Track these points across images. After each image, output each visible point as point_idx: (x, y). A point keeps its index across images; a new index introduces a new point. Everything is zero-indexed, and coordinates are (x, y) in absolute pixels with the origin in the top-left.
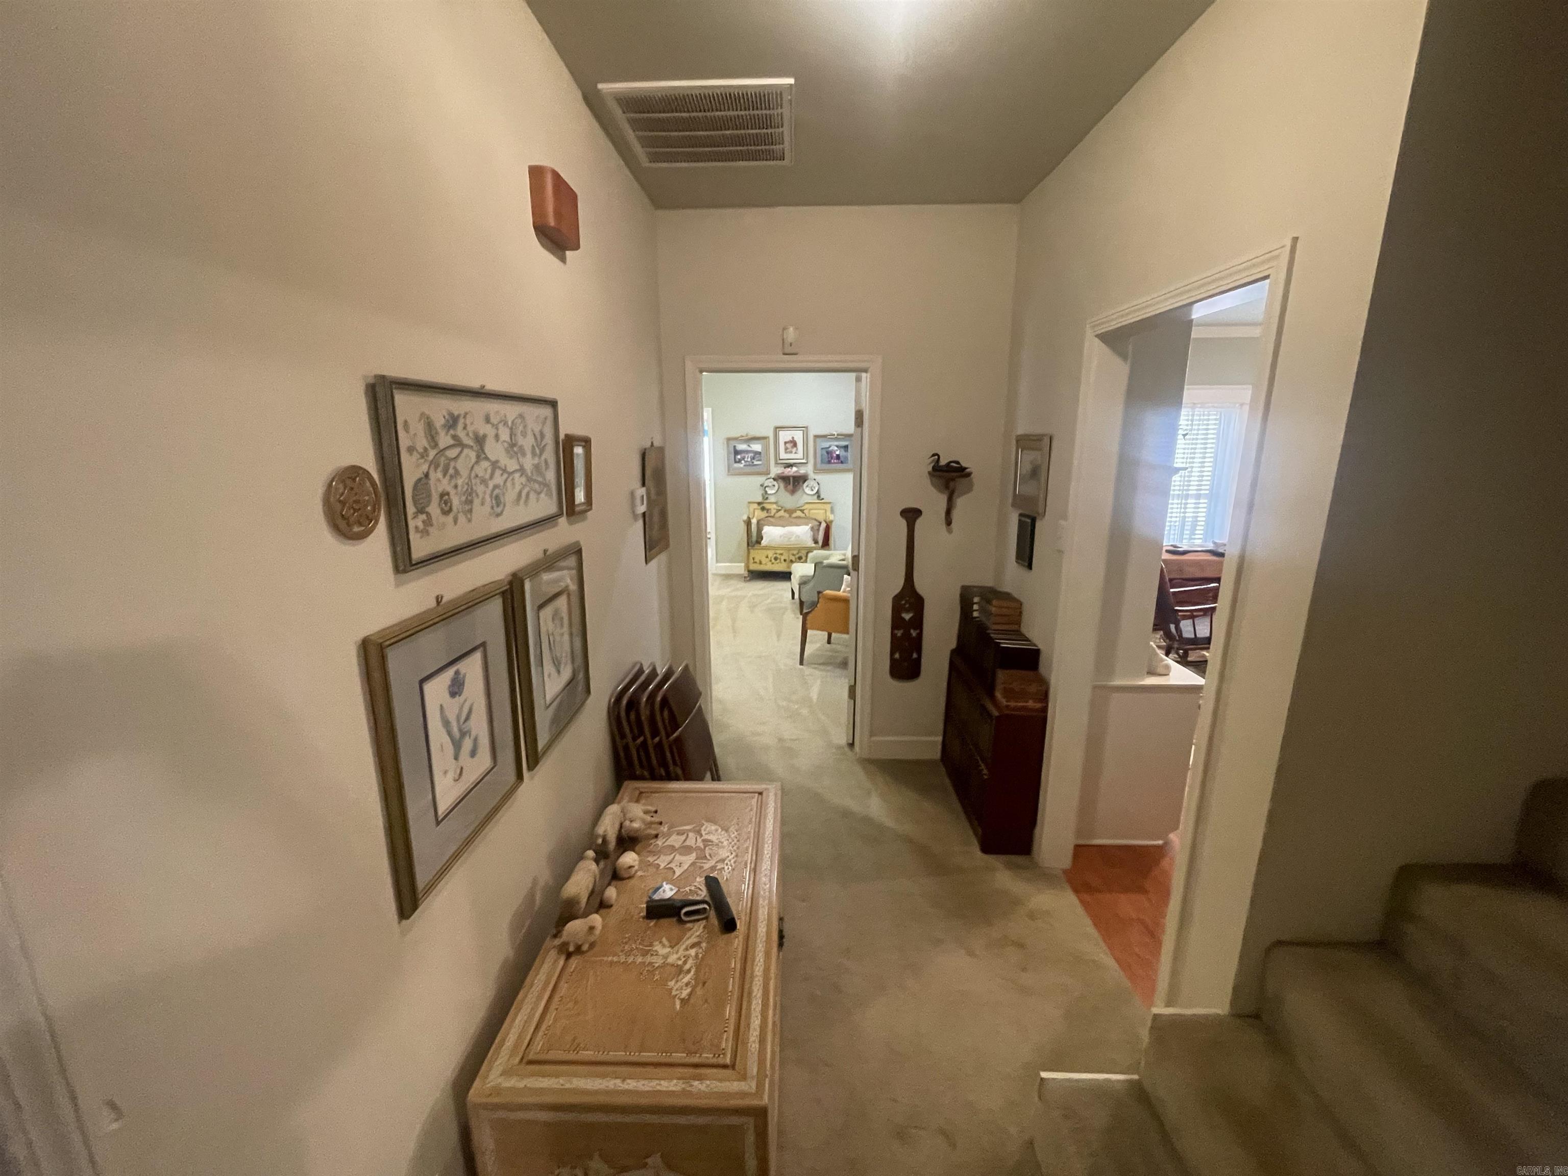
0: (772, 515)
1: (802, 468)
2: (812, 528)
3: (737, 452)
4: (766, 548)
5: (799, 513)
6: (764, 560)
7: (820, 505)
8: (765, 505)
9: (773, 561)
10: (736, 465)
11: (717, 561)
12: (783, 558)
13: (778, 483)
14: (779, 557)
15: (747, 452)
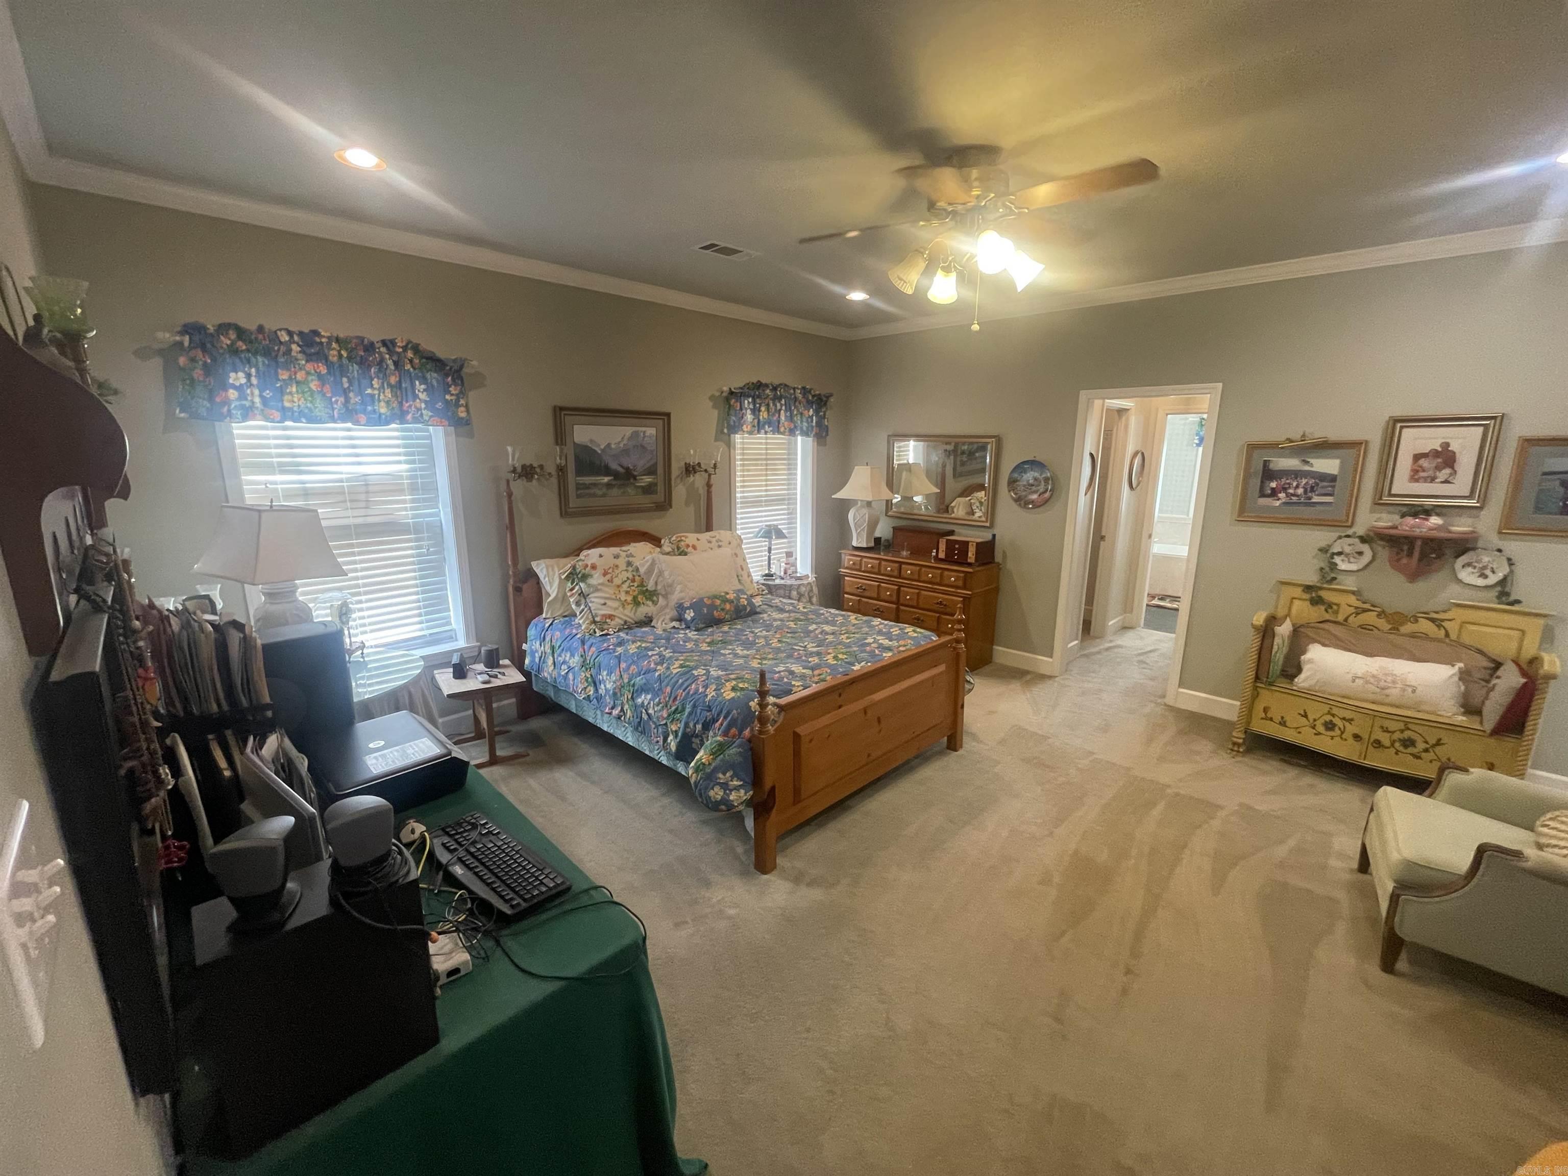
0: (1340, 618)
1: (1457, 520)
2: (1464, 676)
3: (1268, 474)
4: (1308, 695)
5: (1425, 626)
6: (1293, 719)
7: (1506, 617)
8: (1324, 594)
9: (1321, 729)
10: (1263, 501)
11: (1181, 685)
12: (1351, 729)
13: (1372, 548)
14: (1339, 723)
15: (1297, 474)
